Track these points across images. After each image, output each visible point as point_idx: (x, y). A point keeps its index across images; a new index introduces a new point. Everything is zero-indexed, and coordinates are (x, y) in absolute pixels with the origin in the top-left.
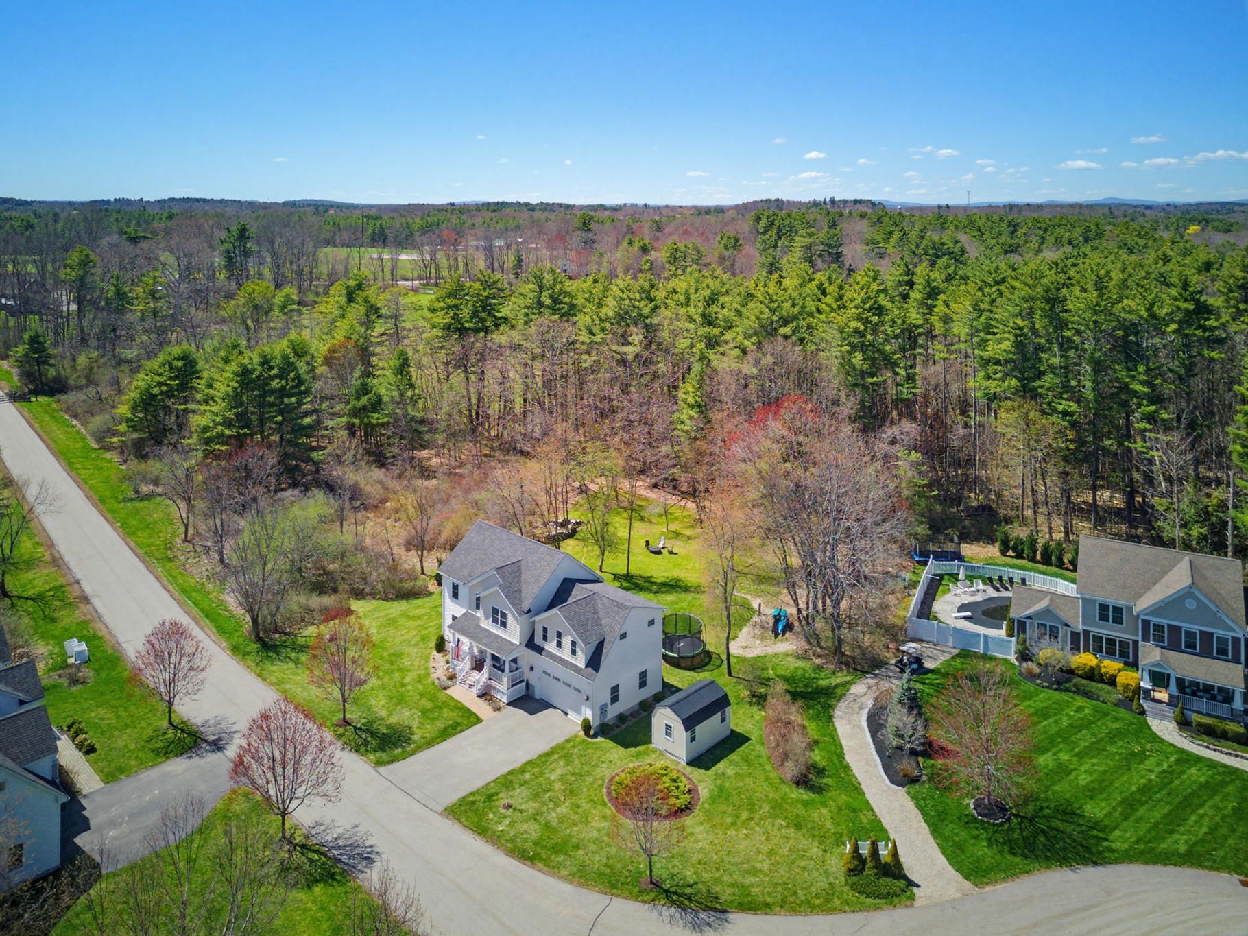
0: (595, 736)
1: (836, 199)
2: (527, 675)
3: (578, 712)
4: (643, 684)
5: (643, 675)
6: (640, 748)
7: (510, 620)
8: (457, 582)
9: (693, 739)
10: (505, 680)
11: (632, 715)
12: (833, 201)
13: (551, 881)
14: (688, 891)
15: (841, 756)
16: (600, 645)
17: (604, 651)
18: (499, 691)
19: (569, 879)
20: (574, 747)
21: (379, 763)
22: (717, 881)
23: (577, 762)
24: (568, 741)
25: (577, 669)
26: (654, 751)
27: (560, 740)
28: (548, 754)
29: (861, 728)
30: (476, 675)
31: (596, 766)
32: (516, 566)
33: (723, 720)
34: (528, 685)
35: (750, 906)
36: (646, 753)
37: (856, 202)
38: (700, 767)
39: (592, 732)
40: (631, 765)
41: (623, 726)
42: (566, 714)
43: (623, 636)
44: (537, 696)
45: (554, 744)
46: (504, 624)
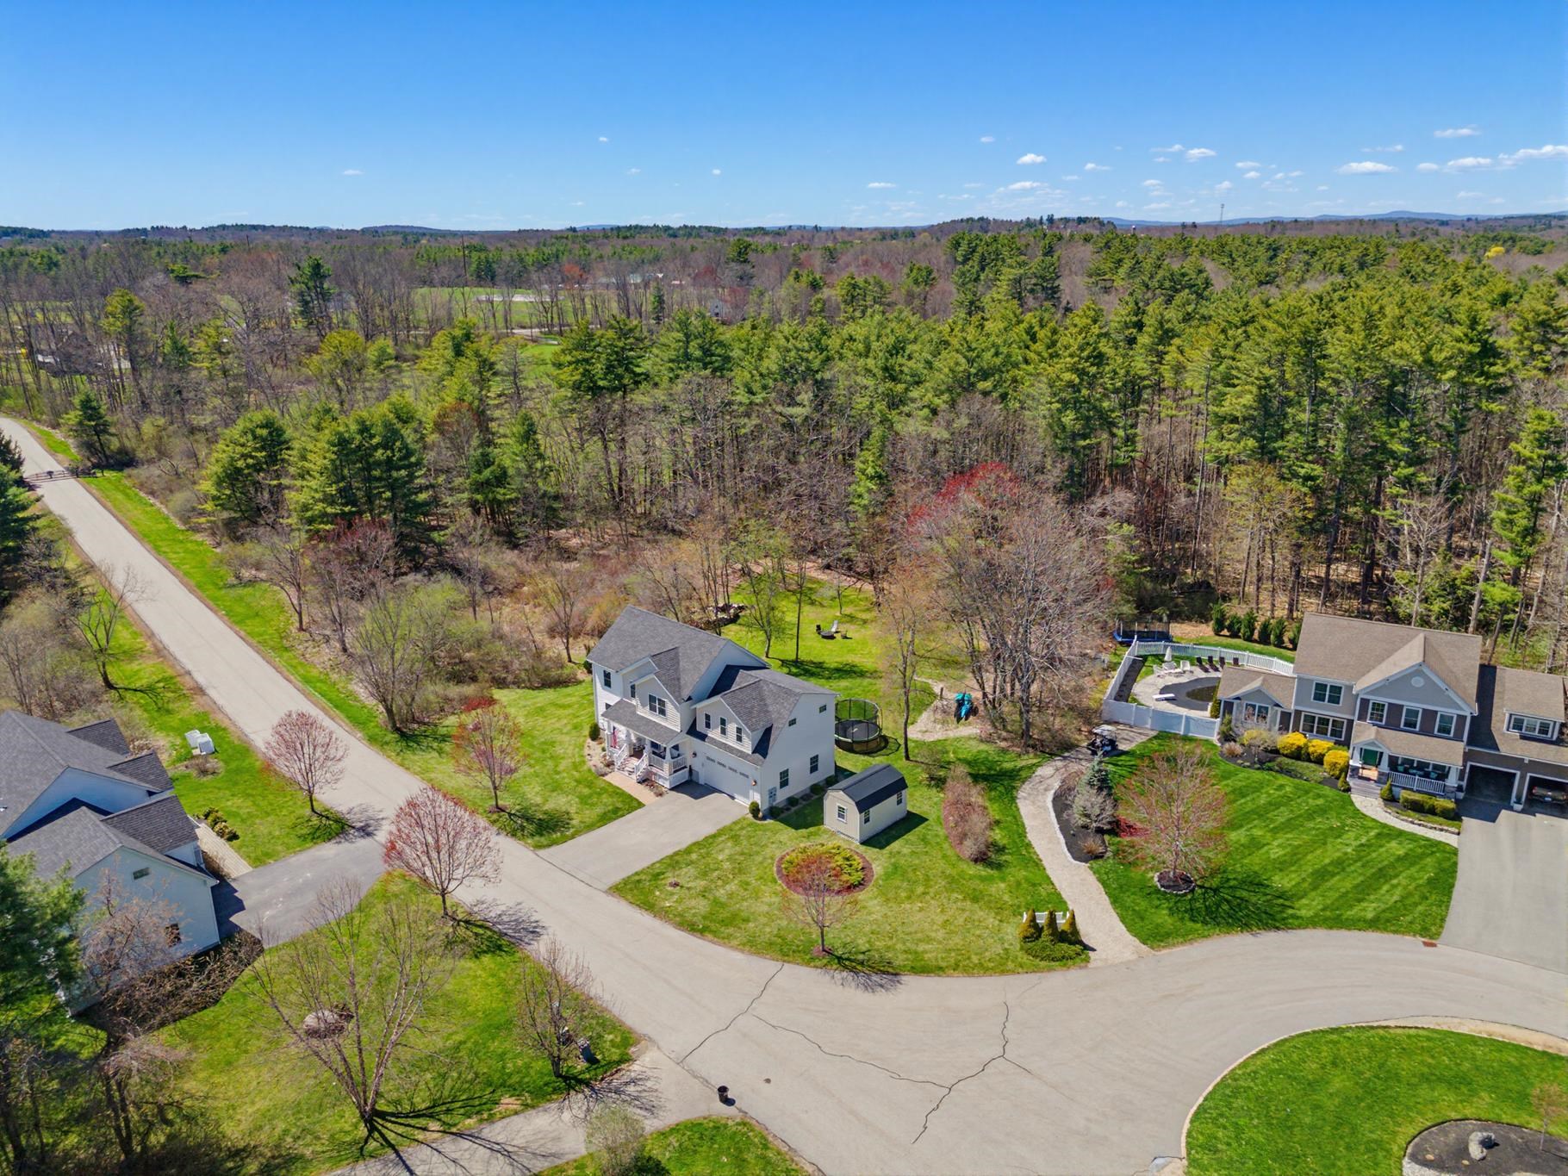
0: (764, 818)
1: (1056, 217)
2: (690, 761)
3: (746, 796)
4: (814, 769)
5: (814, 760)
6: (812, 829)
7: (669, 707)
8: (609, 670)
9: (867, 820)
10: (666, 766)
11: (802, 798)
12: (1051, 220)
13: (721, 950)
14: (861, 957)
15: (1022, 834)
16: (768, 732)
17: (772, 737)
18: (660, 777)
19: (741, 947)
20: (742, 828)
21: (539, 847)
22: (888, 948)
23: (745, 842)
24: (735, 823)
25: (742, 755)
26: (826, 831)
27: (727, 822)
28: (714, 836)
29: (1046, 809)
30: (635, 762)
31: (765, 845)
32: (673, 652)
33: (899, 802)
34: (691, 770)
35: (923, 969)
36: (815, 834)
37: (1081, 220)
38: (874, 847)
39: (761, 815)
40: (802, 845)
41: (793, 809)
42: (733, 798)
43: (793, 722)
44: (702, 782)
45: (720, 826)
46: (662, 712)
